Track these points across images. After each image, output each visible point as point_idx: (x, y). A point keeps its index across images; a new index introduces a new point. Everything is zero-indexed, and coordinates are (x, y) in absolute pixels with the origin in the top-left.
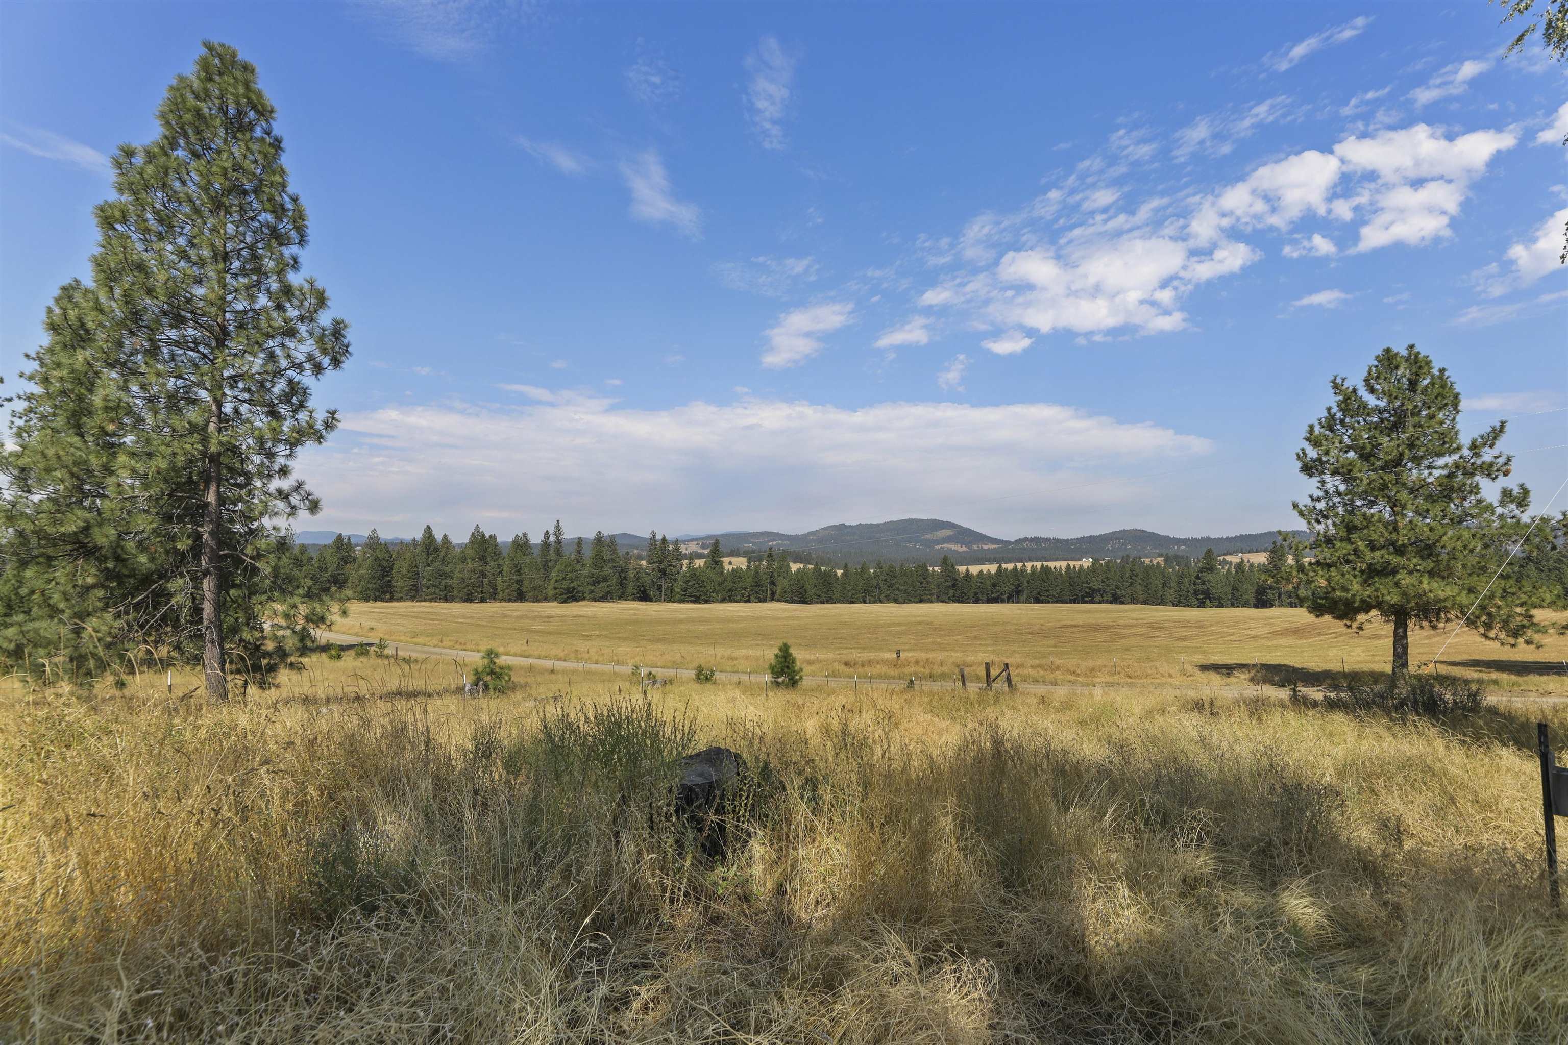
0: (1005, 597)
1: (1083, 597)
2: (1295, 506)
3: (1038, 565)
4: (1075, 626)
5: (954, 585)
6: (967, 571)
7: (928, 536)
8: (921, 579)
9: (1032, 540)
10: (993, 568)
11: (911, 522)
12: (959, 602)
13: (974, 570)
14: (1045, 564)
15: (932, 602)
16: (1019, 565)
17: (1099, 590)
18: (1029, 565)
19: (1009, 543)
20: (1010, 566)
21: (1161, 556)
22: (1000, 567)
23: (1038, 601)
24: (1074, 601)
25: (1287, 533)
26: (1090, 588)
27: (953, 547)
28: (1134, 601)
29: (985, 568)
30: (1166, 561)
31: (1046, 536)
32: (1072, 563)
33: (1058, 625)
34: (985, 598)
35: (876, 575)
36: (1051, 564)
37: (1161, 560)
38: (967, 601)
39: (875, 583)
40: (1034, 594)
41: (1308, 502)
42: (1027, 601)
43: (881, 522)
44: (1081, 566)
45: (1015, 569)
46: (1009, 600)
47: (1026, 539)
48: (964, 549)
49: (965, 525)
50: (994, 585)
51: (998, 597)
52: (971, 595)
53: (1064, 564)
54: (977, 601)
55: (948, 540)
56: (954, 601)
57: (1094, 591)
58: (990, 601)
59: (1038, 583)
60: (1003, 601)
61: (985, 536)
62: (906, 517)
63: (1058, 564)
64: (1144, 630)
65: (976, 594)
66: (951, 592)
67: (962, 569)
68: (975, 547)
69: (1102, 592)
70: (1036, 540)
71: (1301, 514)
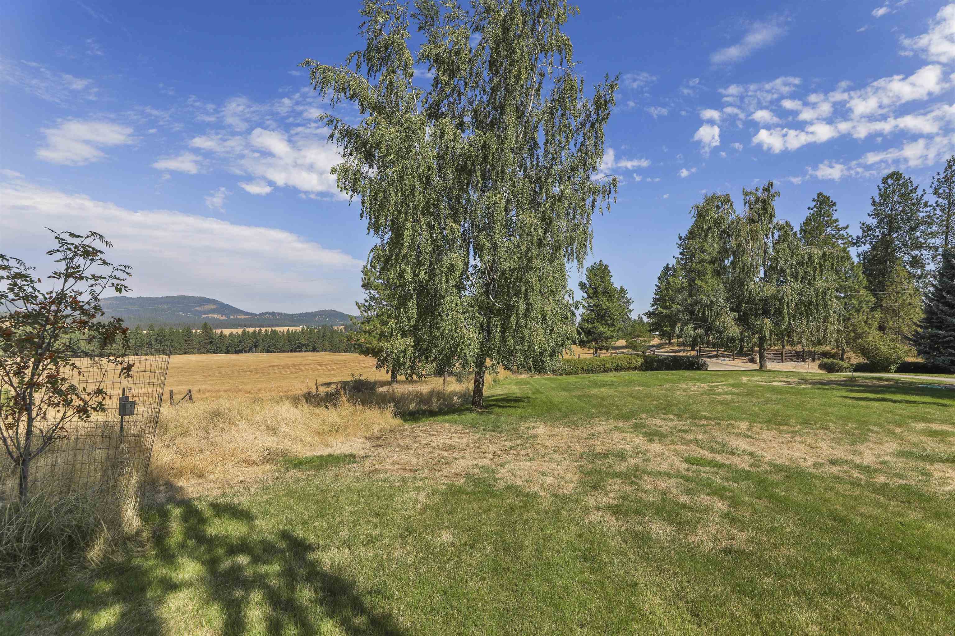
0: (247, 349)
1: (296, 348)
2: (357, 303)
3: (269, 329)
4: (278, 366)
5: (211, 342)
6: (222, 332)
7: (197, 308)
8: (185, 338)
9: (270, 314)
10: (240, 331)
11: (184, 298)
12: (214, 353)
13: (227, 332)
14: (274, 328)
15: (194, 353)
16: (257, 329)
17: (305, 345)
18: (263, 329)
19: (256, 315)
20: (251, 330)
21: (343, 325)
22: (244, 330)
23: (268, 351)
24: (291, 351)
25: (353, 317)
26: (300, 343)
27: (216, 316)
28: (324, 350)
29: (235, 331)
30: (345, 328)
31: (280, 312)
32: (291, 329)
33: (268, 365)
34: (233, 350)
35: (148, 335)
36: (278, 329)
37: (343, 327)
38: (221, 352)
39: (146, 341)
40: (266, 347)
41: (363, 302)
42: (262, 352)
43: (160, 296)
44: (296, 330)
45: (255, 332)
46: (250, 350)
47: (267, 313)
48: (224, 317)
49: (225, 302)
50: (240, 342)
51: (242, 350)
52: (224, 348)
53: (286, 329)
54: (228, 352)
55: (210, 311)
56: (211, 353)
57: (302, 345)
58: (236, 352)
59: (269, 340)
60: (246, 352)
61: (239, 310)
62: (180, 294)
63: (282, 329)
64: (313, 366)
65: (228, 347)
66: (209, 347)
67: (218, 331)
68: (232, 317)
69: (307, 346)
70: (273, 314)
71: (359, 308)
